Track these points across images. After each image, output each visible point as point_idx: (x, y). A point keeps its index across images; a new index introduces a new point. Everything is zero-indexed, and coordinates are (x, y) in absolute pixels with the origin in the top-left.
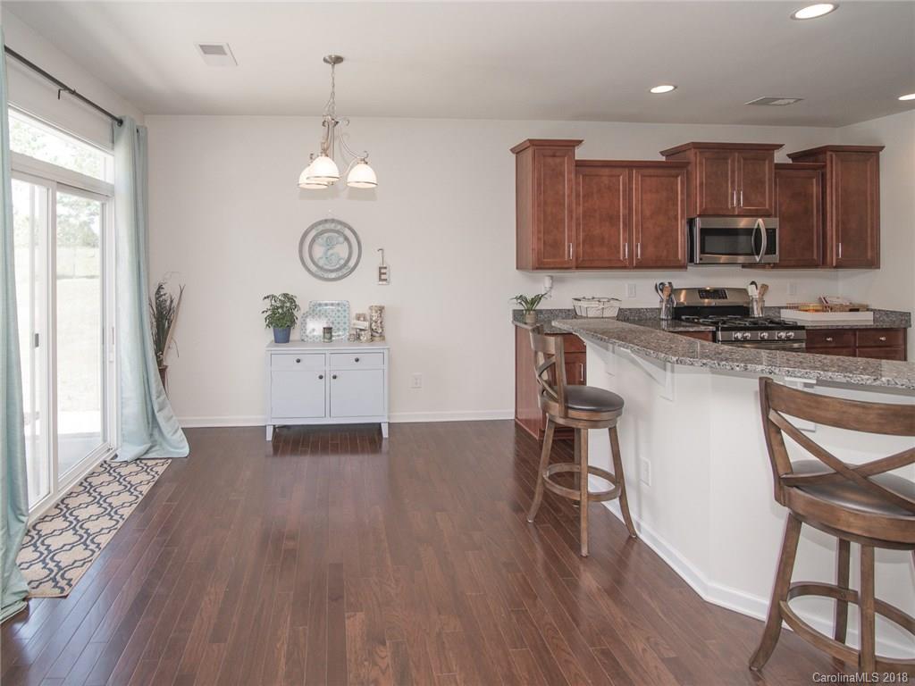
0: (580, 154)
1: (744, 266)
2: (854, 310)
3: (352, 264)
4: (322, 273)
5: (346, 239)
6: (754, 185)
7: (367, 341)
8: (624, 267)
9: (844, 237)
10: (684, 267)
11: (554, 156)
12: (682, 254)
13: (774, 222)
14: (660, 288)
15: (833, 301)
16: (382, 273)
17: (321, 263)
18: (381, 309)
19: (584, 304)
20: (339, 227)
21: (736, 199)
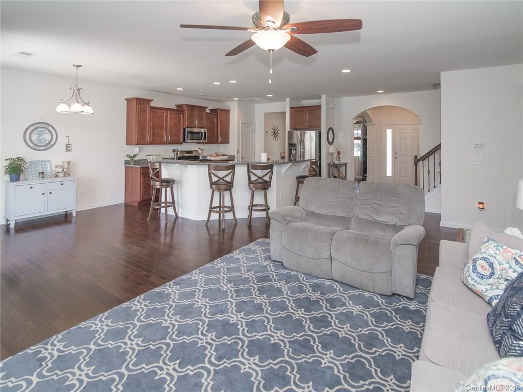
0: (152, 104)
1: (198, 143)
2: (224, 156)
3: (52, 143)
4: (36, 147)
5: (50, 131)
6: (201, 119)
7: (63, 177)
8: (165, 144)
9: (221, 135)
10: (182, 144)
11: (143, 104)
12: (181, 140)
13: (206, 130)
14: (174, 151)
15: (219, 153)
16: (68, 148)
17: (36, 142)
18: (69, 163)
19: (151, 157)
20: (46, 126)
21: (197, 123)
